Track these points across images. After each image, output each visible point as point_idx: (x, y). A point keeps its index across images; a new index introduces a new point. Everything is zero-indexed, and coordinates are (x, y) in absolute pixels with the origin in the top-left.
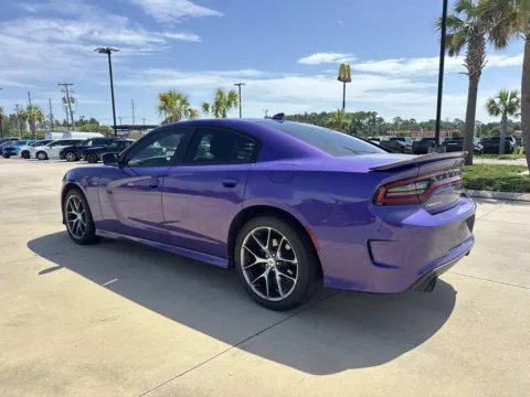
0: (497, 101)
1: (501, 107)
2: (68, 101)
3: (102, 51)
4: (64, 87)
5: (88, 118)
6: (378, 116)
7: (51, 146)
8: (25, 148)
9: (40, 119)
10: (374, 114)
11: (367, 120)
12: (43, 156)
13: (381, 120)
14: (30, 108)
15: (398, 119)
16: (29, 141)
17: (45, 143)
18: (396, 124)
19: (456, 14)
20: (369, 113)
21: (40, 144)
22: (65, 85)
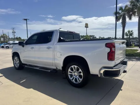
0: (128, 33)
1: (129, 34)
2: (14, 32)
3: (25, 20)
4: (12, 29)
5: (18, 37)
6: (95, 36)
7: (10, 45)
8: (2, 45)
9: (6, 37)
10: (94, 36)
11: (92, 37)
12: (8, 48)
13: (96, 37)
14: (4, 34)
15: (100, 37)
16: (3, 43)
17: (8, 44)
18: (99, 38)
19: (119, 11)
20: (93, 36)
21: (6, 44)
22: (13, 28)
